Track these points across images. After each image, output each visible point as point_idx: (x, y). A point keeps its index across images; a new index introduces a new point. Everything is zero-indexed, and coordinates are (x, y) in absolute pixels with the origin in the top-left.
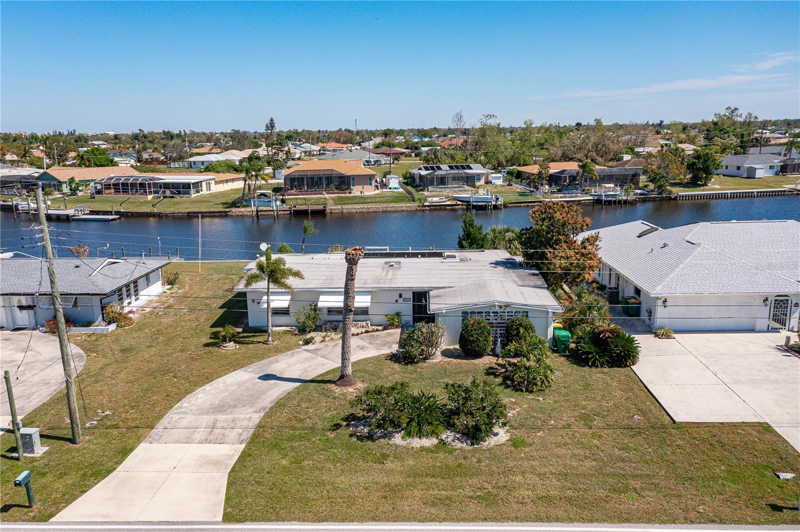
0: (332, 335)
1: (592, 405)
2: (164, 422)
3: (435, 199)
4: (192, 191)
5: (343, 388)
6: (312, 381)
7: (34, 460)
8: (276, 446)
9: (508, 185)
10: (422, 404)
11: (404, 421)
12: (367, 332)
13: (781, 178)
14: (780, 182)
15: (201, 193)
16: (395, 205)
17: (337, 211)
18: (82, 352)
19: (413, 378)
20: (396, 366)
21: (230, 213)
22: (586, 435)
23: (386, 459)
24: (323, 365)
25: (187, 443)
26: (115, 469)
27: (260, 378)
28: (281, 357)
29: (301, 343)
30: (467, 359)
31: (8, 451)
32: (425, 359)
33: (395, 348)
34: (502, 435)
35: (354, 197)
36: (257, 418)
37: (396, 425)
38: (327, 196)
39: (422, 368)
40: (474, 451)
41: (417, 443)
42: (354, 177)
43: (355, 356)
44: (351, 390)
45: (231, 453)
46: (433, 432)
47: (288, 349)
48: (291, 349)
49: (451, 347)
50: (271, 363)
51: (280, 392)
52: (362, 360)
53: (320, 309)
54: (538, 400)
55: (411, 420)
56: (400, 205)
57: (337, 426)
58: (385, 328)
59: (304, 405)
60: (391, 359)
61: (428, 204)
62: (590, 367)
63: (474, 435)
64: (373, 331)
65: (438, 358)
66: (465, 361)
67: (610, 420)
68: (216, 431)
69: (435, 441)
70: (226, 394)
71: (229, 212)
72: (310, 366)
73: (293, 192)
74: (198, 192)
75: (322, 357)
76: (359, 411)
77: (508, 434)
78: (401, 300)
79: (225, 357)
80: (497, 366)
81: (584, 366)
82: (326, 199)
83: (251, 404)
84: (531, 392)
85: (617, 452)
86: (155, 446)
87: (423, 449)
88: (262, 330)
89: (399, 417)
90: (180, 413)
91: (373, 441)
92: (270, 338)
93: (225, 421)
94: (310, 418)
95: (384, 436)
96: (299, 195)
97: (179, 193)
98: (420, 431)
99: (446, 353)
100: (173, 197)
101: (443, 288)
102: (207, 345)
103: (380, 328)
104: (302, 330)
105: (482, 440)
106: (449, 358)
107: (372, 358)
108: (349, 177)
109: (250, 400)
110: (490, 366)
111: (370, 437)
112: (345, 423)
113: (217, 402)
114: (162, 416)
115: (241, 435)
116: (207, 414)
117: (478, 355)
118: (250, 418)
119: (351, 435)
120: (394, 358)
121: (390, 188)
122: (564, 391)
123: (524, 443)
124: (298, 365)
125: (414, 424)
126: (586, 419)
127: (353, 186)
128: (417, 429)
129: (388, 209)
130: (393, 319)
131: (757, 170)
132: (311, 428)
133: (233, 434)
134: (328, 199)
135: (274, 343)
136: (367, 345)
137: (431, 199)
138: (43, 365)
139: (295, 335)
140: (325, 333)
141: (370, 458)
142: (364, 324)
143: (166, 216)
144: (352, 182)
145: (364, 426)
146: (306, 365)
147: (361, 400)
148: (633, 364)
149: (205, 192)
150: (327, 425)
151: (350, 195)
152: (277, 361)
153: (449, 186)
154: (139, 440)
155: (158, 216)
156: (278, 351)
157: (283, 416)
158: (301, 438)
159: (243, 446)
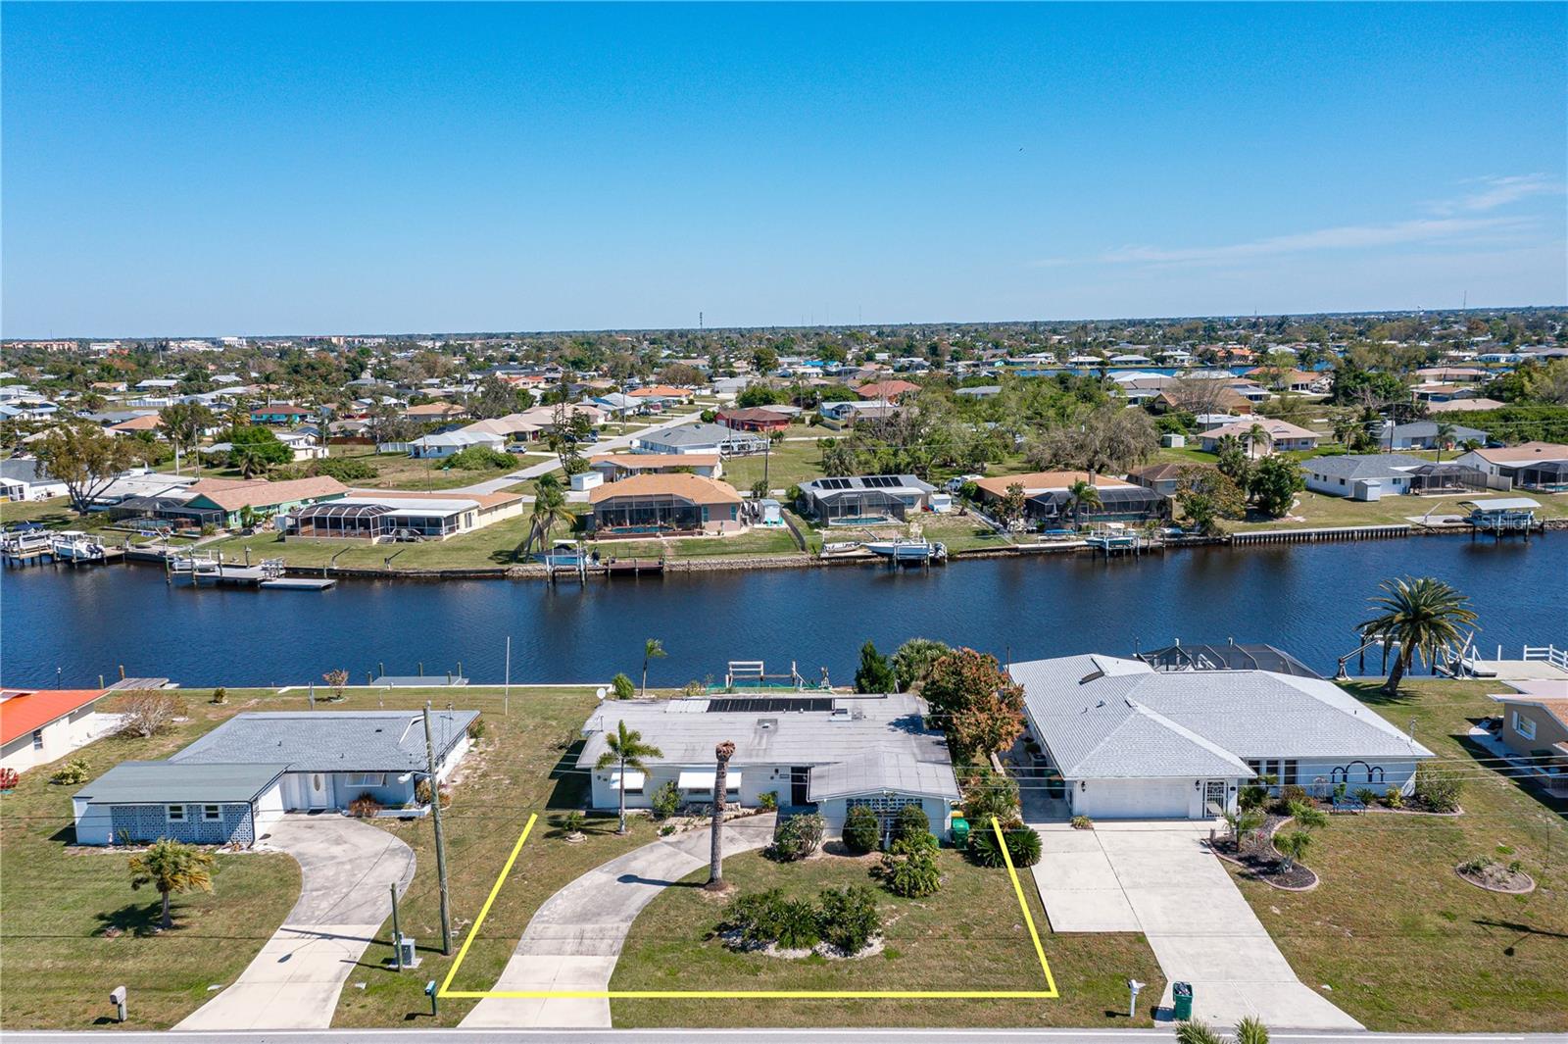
0: (696, 821)
1: (976, 913)
2: (529, 932)
3: (839, 546)
4: (444, 529)
5: (713, 893)
6: (678, 884)
7: (412, 972)
8: (648, 958)
9: (960, 514)
10: (795, 914)
11: (778, 931)
12: (736, 817)
13: (1408, 501)
14: (1404, 510)
15: (457, 531)
16: (773, 557)
17: (681, 569)
18: (405, 845)
19: (789, 880)
20: (771, 865)
21: (510, 574)
22: (960, 945)
23: (759, 971)
24: (688, 863)
25: (559, 954)
26: (497, 981)
27: (619, 880)
28: (638, 852)
29: (659, 832)
30: (851, 856)
31: (383, 962)
32: (804, 856)
33: (769, 842)
34: (876, 946)
35: (706, 541)
36: (625, 927)
37: (770, 936)
38: (663, 540)
39: (800, 868)
40: (847, 962)
41: (790, 954)
42: (707, 507)
43: (727, 851)
44: (722, 895)
45: (606, 965)
46: (807, 943)
47: (645, 841)
48: (649, 842)
49: (835, 840)
50: (629, 860)
51: (645, 897)
52: (733, 856)
53: (682, 790)
54: (921, 908)
55: (786, 930)
56: (782, 558)
57: (709, 936)
58: (758, 812)
59: (672, 913)
60: (764, 856)
61: (826, 555)
62: (986, 867)
63: (846, 946)
64: (744, 815)
65: (819, 854)
66: (849, 858)
67: (990, 930)
68: (586, 942)
69: (809, 952)
70: (586, 899)
71: (507, 571)
72: (674, 865)
73: (607, 530)
74: (452, 530)
75: (686, 852)
76: (731, 920)
77: (883, 945)
78: (777, 777)
79: (573, 852)
80: (882, 865)
81: (980, 866)
82: (662, 547)
83: (617, 913)
84: (913, 897)
85: (987, 963)
86: (527, 957)
87: (796, 960)
88: (611, 814)
89: (773, 928)
90: (543, 922)
91: (746, 952)
92: (623, 827)
93: (592, 931)
94: (680, 927)
95: (758, 947)
96: (617, 537)
97: (423, 533)
98: (794, 942)
99: (829, 848)
100: (413, 540)
101: (828, 763)
102: (548, 835)
103: (752, 811)
104: (660, 815)
105: (855, 951)
106: (831, 853)
107: (743, 854)
108: (698, 508)
109: (615, 907)
110: (876, 865)
111: (744, 948)
112: (717, 933)
113: (579, 909)
114: (526, 926)
115: (611, 946)
116: (572, 923)
117: (865, 851)
118: (618, 927)
119: (724, 946)
120: (768, 854)
121: (766, 523)
122: (950, 896)
123: (897, 955)
124: (660, 863)
125: (788, 935)
126: (965, 929)
127: (706, 521)
128: (790, 940)
129: (762, 565)
130: (768, 801)
131: (1369, 489)
132: (683, 938)
133: (604, 945)
134: (664, 547)
135: (628, 833)
136: (738, 836)
137: (831, 545)
138: (370, 862)
139: (651, 821)
140: (687, 819)
141: (743, 970)
142: (733, 806)
143: (407, 576)
144: (703, 515)
145: (737, 936)
146: (670, 862)
147: (734, 910)
148: (1033, 864)
149: (463, 529)
150: (699, 935)
151: (700, 537)
152: (635, 859)
153: (864, 516)
154: (510, 951)
155: (394, 577)
156: (635, 844)
157: (651, 927)
158: (673, 949)
159: (616, 958)
